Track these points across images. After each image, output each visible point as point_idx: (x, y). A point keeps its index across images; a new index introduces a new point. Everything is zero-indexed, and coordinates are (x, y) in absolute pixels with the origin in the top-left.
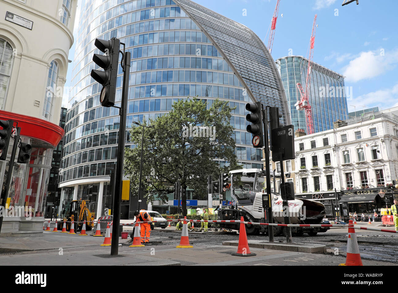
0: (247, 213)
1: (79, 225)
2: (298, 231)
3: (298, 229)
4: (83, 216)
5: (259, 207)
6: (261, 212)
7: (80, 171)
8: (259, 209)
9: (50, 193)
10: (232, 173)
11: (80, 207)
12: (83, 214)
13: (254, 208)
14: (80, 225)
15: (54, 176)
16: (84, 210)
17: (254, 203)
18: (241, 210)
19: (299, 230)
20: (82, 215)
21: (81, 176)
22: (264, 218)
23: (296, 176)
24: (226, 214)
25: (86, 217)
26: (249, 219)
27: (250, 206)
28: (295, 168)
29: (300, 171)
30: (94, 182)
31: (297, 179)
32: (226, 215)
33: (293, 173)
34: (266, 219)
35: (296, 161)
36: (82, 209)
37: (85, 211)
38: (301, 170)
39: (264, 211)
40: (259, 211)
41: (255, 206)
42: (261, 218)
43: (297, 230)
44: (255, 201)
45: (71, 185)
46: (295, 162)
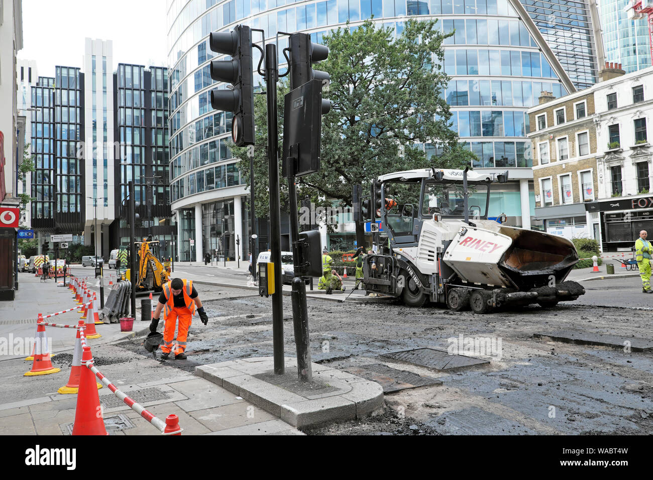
0: (409, 262)
1: (141, 287)
2: (497, 303)
3: (499, 299)
4: (147, 271)
5: (430, 251)
6: (433, 260)
7: (200, 180)
8: (429, 256)
9: (164, 219)
10: (382, 180)
11: (138, 255)
12: (145, 266)
13: (420, 253)
14: (143, 287)
15: (164, 190)
16: (146, 259)
17: (420, 242)
18: (399, 257)
19: (500, 301)
20: (144, 269)
21: (202, 189)
22: (438, 274)
23: (598, 163)
24: (374, 264)
25: (153, 271)
26: (411, 274)
27: (414, 249)
28: (596, 148)
29: (608, 153)
30: (224, 198)
31: (601, 170)
32: (373, 266)
33: (593, 158)
34: (440, 275)
35: (599, 134)
36: (142, 258)
37: (149, 261)
38: (608, 150)
39: (438, 260)
40: (429, 260)
41: (421, 249)
42: (433, 274)
43: (496, 300)
44: (421, 238)
45: (190, 205)
46: (597, 134)
